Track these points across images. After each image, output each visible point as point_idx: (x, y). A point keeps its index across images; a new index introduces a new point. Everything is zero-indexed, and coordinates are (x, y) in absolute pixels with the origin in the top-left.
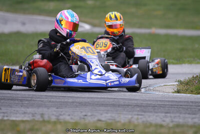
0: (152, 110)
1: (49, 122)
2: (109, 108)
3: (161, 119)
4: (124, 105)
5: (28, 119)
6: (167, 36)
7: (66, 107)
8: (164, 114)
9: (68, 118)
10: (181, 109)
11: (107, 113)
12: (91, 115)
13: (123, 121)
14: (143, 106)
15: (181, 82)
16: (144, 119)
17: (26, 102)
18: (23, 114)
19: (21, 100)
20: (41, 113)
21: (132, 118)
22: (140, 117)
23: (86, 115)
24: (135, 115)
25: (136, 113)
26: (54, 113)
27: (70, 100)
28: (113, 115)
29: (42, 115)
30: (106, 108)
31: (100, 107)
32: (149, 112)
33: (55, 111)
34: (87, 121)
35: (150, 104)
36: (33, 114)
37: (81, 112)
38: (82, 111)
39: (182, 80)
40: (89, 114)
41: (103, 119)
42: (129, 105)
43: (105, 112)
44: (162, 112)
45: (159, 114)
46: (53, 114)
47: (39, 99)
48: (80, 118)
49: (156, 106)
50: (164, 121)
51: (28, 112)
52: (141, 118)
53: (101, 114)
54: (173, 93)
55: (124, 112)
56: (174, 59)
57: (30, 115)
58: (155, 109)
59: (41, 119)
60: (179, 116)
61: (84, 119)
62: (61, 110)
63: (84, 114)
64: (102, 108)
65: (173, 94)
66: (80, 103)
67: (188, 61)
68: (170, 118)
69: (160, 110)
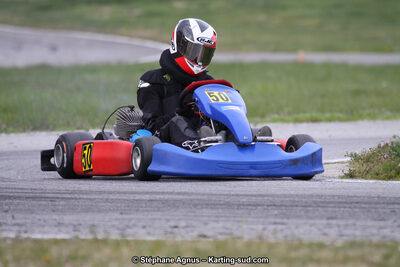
0: (302, 213)
1: (105, 242)
2: (220, 211)
3: (320, 230)
4: (249, 205)
5: (67, 236)
6: (326, 66)
7: (137, 210)
8: (325, 222)
9: (142, 235)
10: (357, 210)
11: (217, 221)
12: (187, 226)
13: (247, 237)
14: (286, 206)
15: (356, 158)
16: (288, 232)
17: (62, 203)
18: (56, 226)
19: (52, 199)
20: (91, 223)
21: (264, 229)
22: (280, 227)
23: (176, 227)
24: (270, 223)
25: (272, 220)
26: (116, 223)
27: (147, 197)
28: (229, 225)
29: (92, 228)
30: (214, 211)
31: (204, 210)
33: (116, 219)
34: (179, 239)
36: (74, 226)
37: (168, 220)
38: (168, 217)
39: (358, 152)
40: (183, 224)
41: (210, 233)
42: (259, 205)
43: (213, 219)
44: (322, 218)
45: (318, 221)
46: (113, 226)
47: (85, 197)
48: (166, 233)
49: (310, 206)
50: (325, 234)
51: (67, 222)
52: (282, 230)
53: (206, 224)
54: (342, 178)
55: (250, 219)
56: (341, 111)
57: (71, 229)
58: (307, 211)
59: (90, 237)
60: (354, 225)
61: (172, 233)
62: (129, 217)
63: (173, 223)
64: (206, 212)
65: (340, 180)
66: (165, 202)
67: (369, 115)
68: (337, 229)
69: (317, 213)
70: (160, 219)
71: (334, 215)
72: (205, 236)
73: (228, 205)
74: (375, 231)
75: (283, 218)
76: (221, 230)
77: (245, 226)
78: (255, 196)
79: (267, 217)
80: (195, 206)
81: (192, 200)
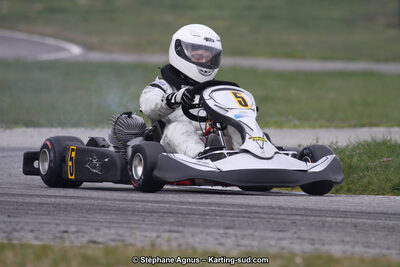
0: (199, 222)
2: (114, 216)
3: (217, 239)
4: (144, 211)
7: (27, 213)
8: (221, 231)
9: (29, 238)
10: (256, 220)
11: (108, 227)
12: (78, 232)
13: (139, 245)
14: (182, 214)
16: (182, 241)
21: (158, 237)
22: (175, 235)
23: (66, 232)
24: (165, 231)
25: (167, 228)
26: (2, 226)
27: (38, 200)
28: (121, 231)
30: (108, 217)
31: (97, 216)
32: (193, 225)
33: (4, 222)
34: (67, 244)
35: (195, 210)
37: (58, 225)
38: (58, 222)
40: (73, 229)
41: (100, 240)
42: (155, 212)
43: (105, 224)
44: (219, 227)
45: (213, 230)
48: (55, 238)
49: (208, 215)
50: (221, 244)
52: (176, 238)
53: (97, 230)
55: (143, 226)
58: (204, 220)
60: (253, 235)
61: (61, 238)
62: (17, 220)
63: (62, 228)
64: (99, 217)
66: (56, 206)
67: (276, 122)
68: (234, 238)
69: (214, 222)
70: (49, 223)
71: (232, 225)
72: (95, 242)
73: (122, 211)
74: (273, 242)
75: (178, 226)
76: (112, 237)
77: (138, 234)
78: (151, 202)
79: (162, 225)
80: (88, 211)
81: (84, 205)
